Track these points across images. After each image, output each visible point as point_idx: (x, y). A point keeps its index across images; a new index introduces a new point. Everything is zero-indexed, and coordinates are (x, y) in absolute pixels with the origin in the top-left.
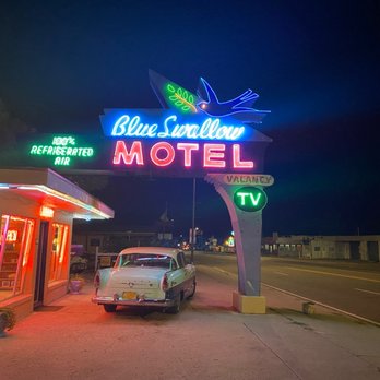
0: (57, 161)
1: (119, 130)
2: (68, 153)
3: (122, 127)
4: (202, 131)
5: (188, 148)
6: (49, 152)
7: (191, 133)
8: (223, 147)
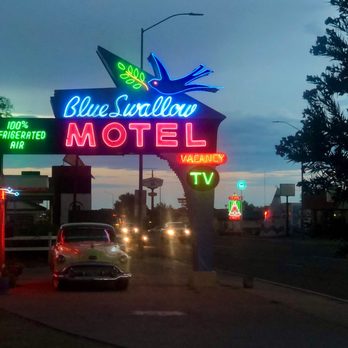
0: (13, 145)
1: (70, 111)
2: (23, 136)
3: (73, 108)
4: (154, 110)
5: (140, 128)
6: (5, 136)
7: (143, 112)
8: (176, 126)
